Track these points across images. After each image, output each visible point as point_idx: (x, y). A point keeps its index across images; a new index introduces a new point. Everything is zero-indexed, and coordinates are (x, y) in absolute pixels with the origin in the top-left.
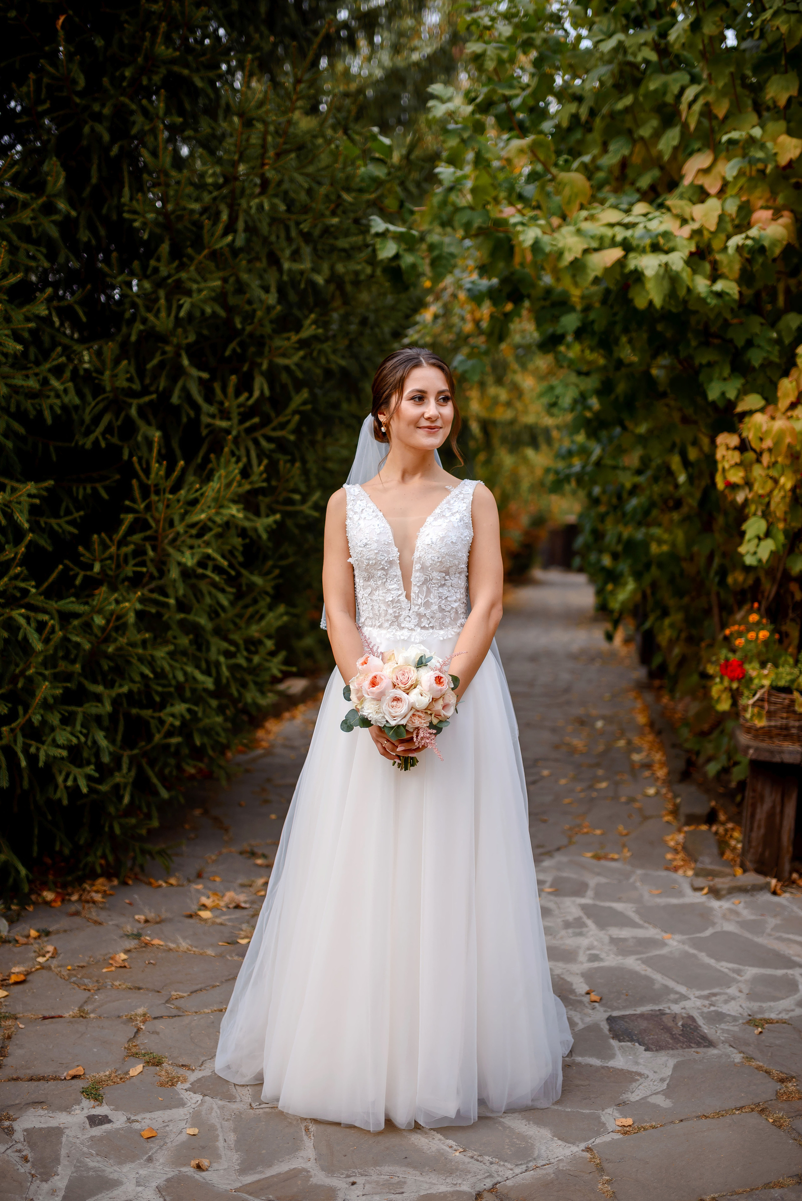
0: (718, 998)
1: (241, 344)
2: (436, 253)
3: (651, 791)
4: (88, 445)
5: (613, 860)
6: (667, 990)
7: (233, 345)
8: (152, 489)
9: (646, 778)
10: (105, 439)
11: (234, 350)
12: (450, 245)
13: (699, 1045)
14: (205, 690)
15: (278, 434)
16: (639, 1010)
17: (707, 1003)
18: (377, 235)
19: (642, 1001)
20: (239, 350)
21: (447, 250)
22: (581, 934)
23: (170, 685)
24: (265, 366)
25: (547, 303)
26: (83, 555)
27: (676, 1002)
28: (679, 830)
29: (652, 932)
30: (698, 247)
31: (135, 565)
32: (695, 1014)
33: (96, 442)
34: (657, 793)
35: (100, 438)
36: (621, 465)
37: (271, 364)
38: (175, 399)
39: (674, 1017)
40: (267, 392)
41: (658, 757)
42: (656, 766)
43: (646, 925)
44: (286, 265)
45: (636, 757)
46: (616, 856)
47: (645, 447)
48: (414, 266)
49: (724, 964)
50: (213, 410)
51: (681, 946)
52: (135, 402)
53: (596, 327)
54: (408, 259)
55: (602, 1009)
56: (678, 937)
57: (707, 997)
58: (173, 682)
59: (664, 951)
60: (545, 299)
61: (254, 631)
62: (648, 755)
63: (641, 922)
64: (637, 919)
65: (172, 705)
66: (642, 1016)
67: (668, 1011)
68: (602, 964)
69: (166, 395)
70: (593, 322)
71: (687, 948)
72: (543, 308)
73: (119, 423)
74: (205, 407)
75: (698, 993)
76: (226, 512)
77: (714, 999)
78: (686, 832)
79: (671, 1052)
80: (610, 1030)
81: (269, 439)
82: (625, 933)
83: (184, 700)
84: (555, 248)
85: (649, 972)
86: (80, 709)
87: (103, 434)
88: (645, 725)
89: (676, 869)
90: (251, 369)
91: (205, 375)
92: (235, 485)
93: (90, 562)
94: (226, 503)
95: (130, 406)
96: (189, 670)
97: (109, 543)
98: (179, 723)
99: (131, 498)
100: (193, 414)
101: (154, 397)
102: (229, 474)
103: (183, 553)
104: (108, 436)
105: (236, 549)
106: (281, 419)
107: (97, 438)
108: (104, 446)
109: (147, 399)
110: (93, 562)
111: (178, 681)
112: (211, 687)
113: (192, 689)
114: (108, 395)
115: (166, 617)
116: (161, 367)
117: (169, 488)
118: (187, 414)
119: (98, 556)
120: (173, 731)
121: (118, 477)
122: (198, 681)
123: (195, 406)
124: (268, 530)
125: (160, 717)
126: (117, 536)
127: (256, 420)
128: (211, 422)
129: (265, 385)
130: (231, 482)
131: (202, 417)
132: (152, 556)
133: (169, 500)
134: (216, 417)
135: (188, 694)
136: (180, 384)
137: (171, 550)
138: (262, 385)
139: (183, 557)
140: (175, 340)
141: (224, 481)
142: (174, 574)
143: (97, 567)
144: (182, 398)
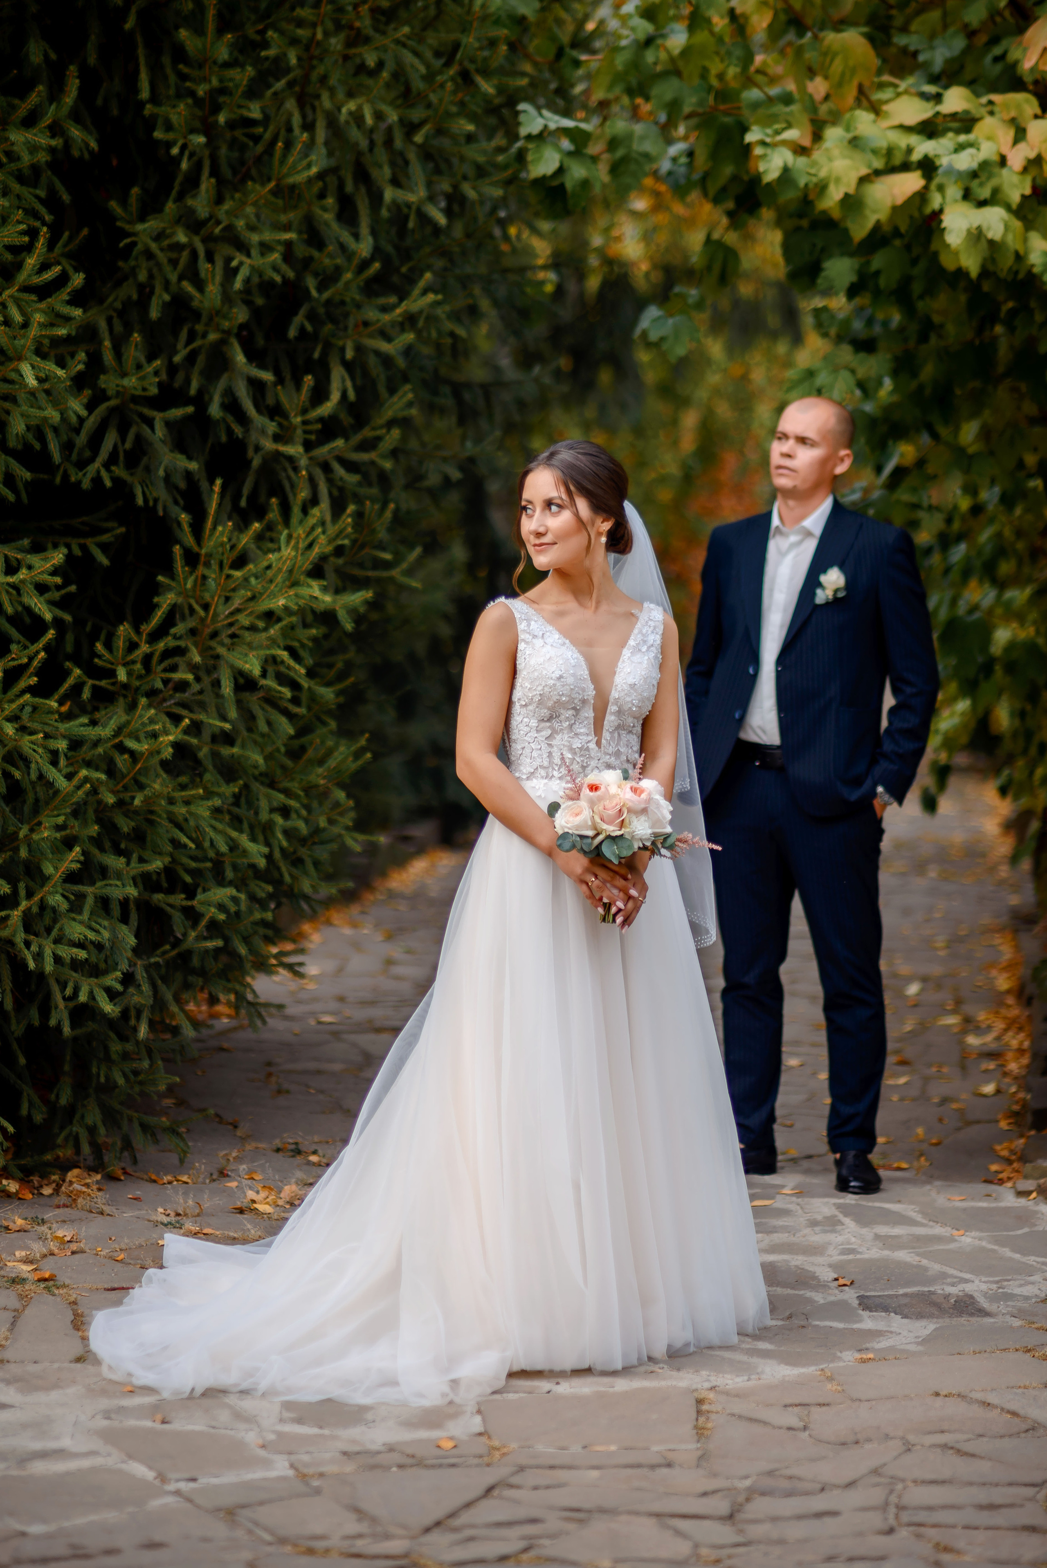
0: (1011, 1283)
1: (312, 316)
2: (620, 153)
3: (989, 1089)
4: (86, 484)
5: (899, 1169)
6: (944, 1276)
7: (299, 319)
8: (202, 559)
9: (986, 1071)
10: (108, 470)
11: (302, 329)
12: (642, 138)
13: (972, 1315)
14: (253, 866)
15: (364, 457)
16: (901, 1292)
17: (994, 1286)
18: (529, 137)
19: (907, 1284)
20: (309, 328)
21: (638, 147)
22: (834, 1231)
23: (206, 859)
24: (349, 354)
25: (805, 223)
26: (100, 657)
27: (953, 1284)
28: (1021, 1136)
29: (938, 1230)
30: (1034, 188)
31: (165, 670)
32: (976, 1295)
33: (97, 480)
34: (998, 1091)
35: (104, 474)
36: (925, 503)
37: (359, 349)
38: (215, 410)
39: (947, 1297)
40: (352, 395)
41: (1014, 1040)
42: (1010, 1055)
43: (931, 1223)
44: (389, 194)
45: (972, 1040)
46: (904, 1165)
47: (967, 471)
48: (585, 184)
49: (1033, 1258)
50: (272, 427)
51: (977, 1242)
52: (159, 418)
53: (882, 282)
54: (578, 172)
55: (852, 1291)
56: (973, 1234)
57: (997, 1282)
58: (211, 854)
59: (952, 1246)
60: (800, 215)
61: (318, 776)
62: (998, 1039)
63: (924, 1221)
64: (919, 1218)
65: (205, 890)
66: (905, 1295)
67: (940, 1292)
68: (858, 1256)
69: (201, 402)
70: (878, 273)
71: (984, 1244)
72: (798, 229)
73: (128, 445)
74: (258, 419)
75: (984, 1279)
76: (304, 591)
77: (1006, 1283)
78: (1028, 1137)
79: (935, 1320)
80: (860, 1304)
81: (351, 467)
82: (897, 1231)
83: (221, 882)
84: (814, 180)
85: (925, 1262)
86: (89, 890)
87: (107, 465)
88: (1008, 992)
89: (1001, 1182)
90: (325, 354)
91: (267, 376)
92: (316, 550)
93: (109, 666)
94: (302, 578)
95: (150, 423)
96: (234, 834)
97: (135, 638)
98: (222, 917)
99: (170, 572)
100: (238, 430)
101: (190, 409)
102: (308, 534)
103: (246, 655)
104: (113, 468)
105: (303, 646)
106: (367, 433)
107: (98, 472)
108: (108, 483)
109: (176, 413)
110: (113, 667)
111: (218, 853)
112: (262, 863)
113: (235, 867)
114: (113, 403)
115: (204, 753)
116: (191, 358)
117: (230, 560)
118: (230, 432)
119: (123, 659)
120: (214, 927)
121: (122, 530)
122: (245, 852)
123: (242, 418)
124: (352, 611)
125: (192, 908)
126: (147, 628)
127: (340, 443)
128: (269, 445)
129: (349, 384)
130: (310, 546)
131: (254, 437)
132: (197, 659)
133: (228, 576)
134: (277, 438)
135: (229, 874)
136: (222, 384)
137: (221, 650)
138: (343, 381)
139: (246, 662)
140: (226, 324)
141: (302, 545)
142: (227, 688)
143: (122, 675)
144: (224, 407)
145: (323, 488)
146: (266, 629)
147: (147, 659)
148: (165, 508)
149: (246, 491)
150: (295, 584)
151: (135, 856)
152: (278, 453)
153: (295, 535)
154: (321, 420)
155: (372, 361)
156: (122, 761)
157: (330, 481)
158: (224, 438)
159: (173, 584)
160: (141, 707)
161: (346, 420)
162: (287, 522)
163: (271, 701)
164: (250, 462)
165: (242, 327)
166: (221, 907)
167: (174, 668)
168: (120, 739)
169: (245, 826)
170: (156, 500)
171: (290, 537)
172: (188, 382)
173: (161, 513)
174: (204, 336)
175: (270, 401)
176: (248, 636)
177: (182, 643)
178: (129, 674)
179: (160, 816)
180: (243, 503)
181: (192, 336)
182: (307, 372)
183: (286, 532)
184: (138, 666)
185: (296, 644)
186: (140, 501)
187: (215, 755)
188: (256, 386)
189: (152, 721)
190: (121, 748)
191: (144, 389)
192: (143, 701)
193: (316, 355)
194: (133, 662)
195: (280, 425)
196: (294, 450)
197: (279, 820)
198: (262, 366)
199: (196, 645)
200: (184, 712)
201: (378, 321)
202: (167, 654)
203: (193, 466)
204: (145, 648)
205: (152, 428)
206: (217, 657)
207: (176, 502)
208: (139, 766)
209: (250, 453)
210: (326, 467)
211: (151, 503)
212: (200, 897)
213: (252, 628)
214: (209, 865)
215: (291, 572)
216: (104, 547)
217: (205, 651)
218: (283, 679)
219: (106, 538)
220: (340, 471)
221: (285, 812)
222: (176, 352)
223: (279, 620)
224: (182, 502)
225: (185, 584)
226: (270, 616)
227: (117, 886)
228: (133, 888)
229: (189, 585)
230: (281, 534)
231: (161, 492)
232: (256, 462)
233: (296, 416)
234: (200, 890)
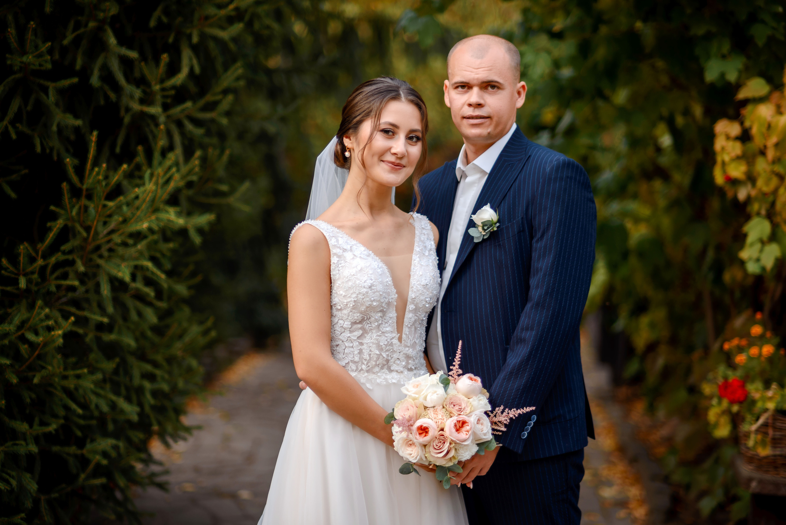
1: (167, 12)
7: (158, 13)
8: (84, 193)
10: (14, 127)
11: (159, 20)
14: (128, 421)
15: (208, 115)
20: (165, 19)
23: (92, 417)
24: (195, 39)
26: (5, 269)
31: (57, 278)
35: (11, 129)
37: (203, 36)
38: (95, 81)
40: (197, 70)
42: (633, 504)
50: (138, 93)
52: (52, 86)
58: (96, 413)
61: (177, 350)
62: (621, 491)
65: (93, 441)
69: (85, 74)
73: (29, 108)
74: (128, 88)
76: (163, 216)
81: (198, 123)
83: (106, 434)
87: (13, 123)
90: (177, 41)
91: (133, 55)
92: (172, 185)
93: (13, 276)
94: (162, 206)
95: (45, 90)
96: (114, 398)
97: (34, 254)
98: (105, 462)
99: (59, 203)
100: (113, 96)
101: (75, 80)
102: (166, 172)
103: (119, 266)
104: (18, 125)
105: (163, 255)
106: (209, 98)
107: (6, 127)
108: (14, 136)
109: (66, 83)
110: (17, 277)
111: (101, 412)
112: (135, 418)
113: (115, 421)
114: (18, 76)
115: (90, 338)
116: (77, 42)
117: (105, 194)
118: (107, 97)
119: (24, 270)
120: (99, 471)
121: (27, 171)
122: (122, 411)
123: (117, 88)
124: (200, 231)
125: (83, 455)
126: (42, 247)
127: (189, 104)
128: (136, 107)
129: (195, 62)
130: (168, 181)
131: (125, 101)
132: (82, 269)
133: (105, 206)
134: (142, 101)
135: (111, 427)
136: (99, 62)
137: (101, 262)
138: (191, 59)
139: (119, 271)
140: (101, 15)
141: (161, 181)
142: (106, 290)
143: (23, 283)
144: (102, 78)
145: (177, 139)
146: (135, 245)
147: (43, 269)
148: (59, 155)
149: (120, 142)
150: (156, 210)
151: (37, 420)
152: (143, 115)
153: (156, 173)
154: (174, 87)
155: (212, 45)
156: (24, 348)
157: (183, 134)
158: (102, 102)
159: (62, 212)
160: (37, 307)
161: (193, 88)
162: (150, 163)
163: (140, 297)
164: (122, 119)
165: (113, 17)
166: (105, 454)
167: (65, 276)
168: (22, 331)
169: (123, 391)
170: (52, 149)
171: (152, 175)
172: (74, 60)
173: (55, 158)
174: (86, 25)
175: (137, 74)
176: (121, 250)
177: (70, 257)
178: (29, 281)
179: (56, 388)
180: (118, 150)
181: (77, 26)
182: (164, 52)
183: (148, 172)
184: (36, 276)
185: (158, 255)
186: (39, 149)
187: (98, 340)
188: (126, 62)
189: (48, 317)
190: (23, 339)
191: (40, 65)
192: (39, 303)
193: (171, 40)
194: (33, 273)
195: (144, 92)
196: (155, 110)
197: (147, 385)
198: (130, 47)
199: (82, 258)
200: (73, 310)
201: (216, 15)
202: (58, 265)
203: (78, 122)
204: (40, 262)
205: (47, 95)
206: (98, 266)
207: (67, 151)
208: (37, 353)
209: (122, 112)
210: (180, 124)
211: (48, 151)
212: (89, 446)
213: (125, 244)
214: (94, 422)
215: (153, 201)
216: (12, 184)
217: (88, 262)
218: (149, 282)
219: (14, 177)
220: (189, 126)
221: (151, 377)
222: (65, 37)
223: (145, 237)
224: (72, 150)
225: (71, 212)
226: (138, 236)
227: (21, 445)
228: (35, 446)
229: (74, 213)
230: (145, 172)
231: (55, 143)
232: (127, 120)
233: (156, 84)
234: (88, 440)
